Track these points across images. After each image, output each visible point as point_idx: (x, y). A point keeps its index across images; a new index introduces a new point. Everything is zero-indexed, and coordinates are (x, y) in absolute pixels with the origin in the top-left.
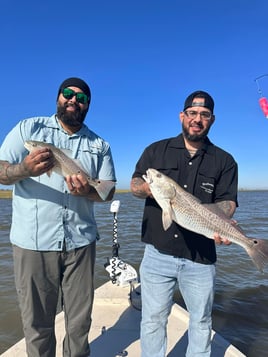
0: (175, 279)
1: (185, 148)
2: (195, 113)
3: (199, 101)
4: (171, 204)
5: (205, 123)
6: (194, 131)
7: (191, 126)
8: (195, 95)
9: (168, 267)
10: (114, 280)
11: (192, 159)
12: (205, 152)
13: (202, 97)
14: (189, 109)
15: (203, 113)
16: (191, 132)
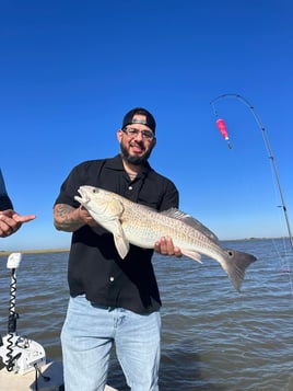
0: (112, 340)
1: (124, 170)
2: (136, 131)
3: (140, 118)
4: (121, 222)
5: (146, 144)
6: (135, 152)
7: (131, 146)
8: (136, 111)
9: (102, 324)
10: (11, 365)
11: (132, 183)
12: (146, 176)
13: (143, 114)
14: (129, 126)
15: (145, 133)
16: (131, 153)
